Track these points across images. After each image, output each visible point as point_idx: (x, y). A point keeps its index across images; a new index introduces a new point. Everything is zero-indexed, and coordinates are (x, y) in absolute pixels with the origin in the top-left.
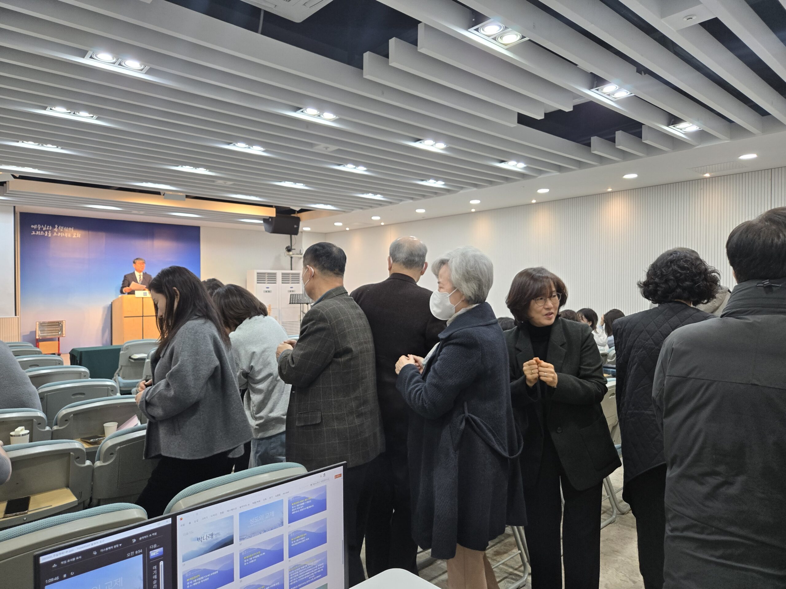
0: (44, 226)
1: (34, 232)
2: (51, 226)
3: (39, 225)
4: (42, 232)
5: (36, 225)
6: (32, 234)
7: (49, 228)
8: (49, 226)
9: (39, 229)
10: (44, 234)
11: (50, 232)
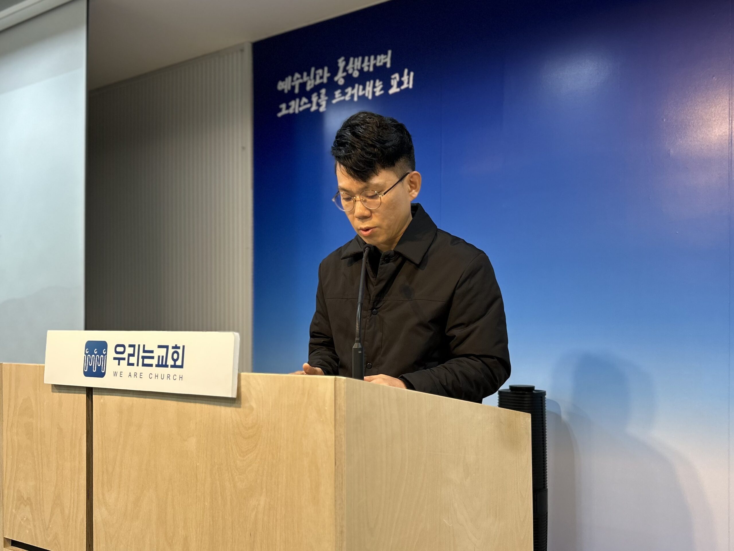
0: (309, 75)
1: (283, 106)
2: (326, 69)
3: (297, 75)
4: (304, 100)
5: (290, 78)
6: (280, 115)
7: (322, 77)
8: (320, 71)
9: (297, 91)
10: (308, 106)
11: (323, 91)
